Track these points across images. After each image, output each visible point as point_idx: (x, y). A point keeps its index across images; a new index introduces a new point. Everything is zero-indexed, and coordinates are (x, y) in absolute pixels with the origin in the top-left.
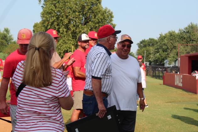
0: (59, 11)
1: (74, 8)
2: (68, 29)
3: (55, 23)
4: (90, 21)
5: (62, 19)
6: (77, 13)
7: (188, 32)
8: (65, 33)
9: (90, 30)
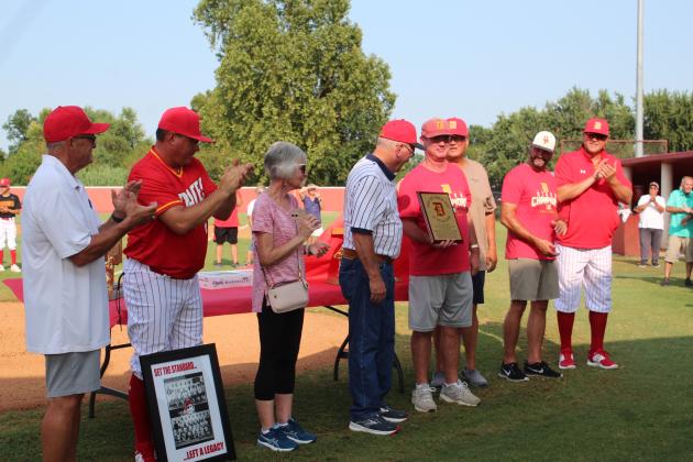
0: (261, 66)
1: (296, 56)
2: (283, 108)
3: (252, 94)
4: (334, 87)
5: (269, 84)
6: (304, 70)
7: (567, 110)
8: (276, 118)
9: (335, 109)
